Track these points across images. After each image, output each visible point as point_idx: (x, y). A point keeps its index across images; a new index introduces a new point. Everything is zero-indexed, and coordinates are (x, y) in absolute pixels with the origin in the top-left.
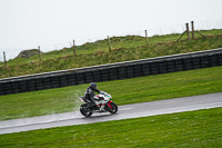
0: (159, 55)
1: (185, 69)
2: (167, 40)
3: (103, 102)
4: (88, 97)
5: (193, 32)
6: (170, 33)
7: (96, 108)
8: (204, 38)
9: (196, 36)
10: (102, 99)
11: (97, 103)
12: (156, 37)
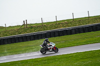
0: (11, 35)
1: (23, 41)
2: (15, 28)
3: (52, 47)
4: (45, 45)
5: (27, 24)
6: (16, 25)
7: (48, 50)
8: (32, 27)
9: (28, 26)
10: (51, 45)
11: (49, 47)
12: (10, 27)
